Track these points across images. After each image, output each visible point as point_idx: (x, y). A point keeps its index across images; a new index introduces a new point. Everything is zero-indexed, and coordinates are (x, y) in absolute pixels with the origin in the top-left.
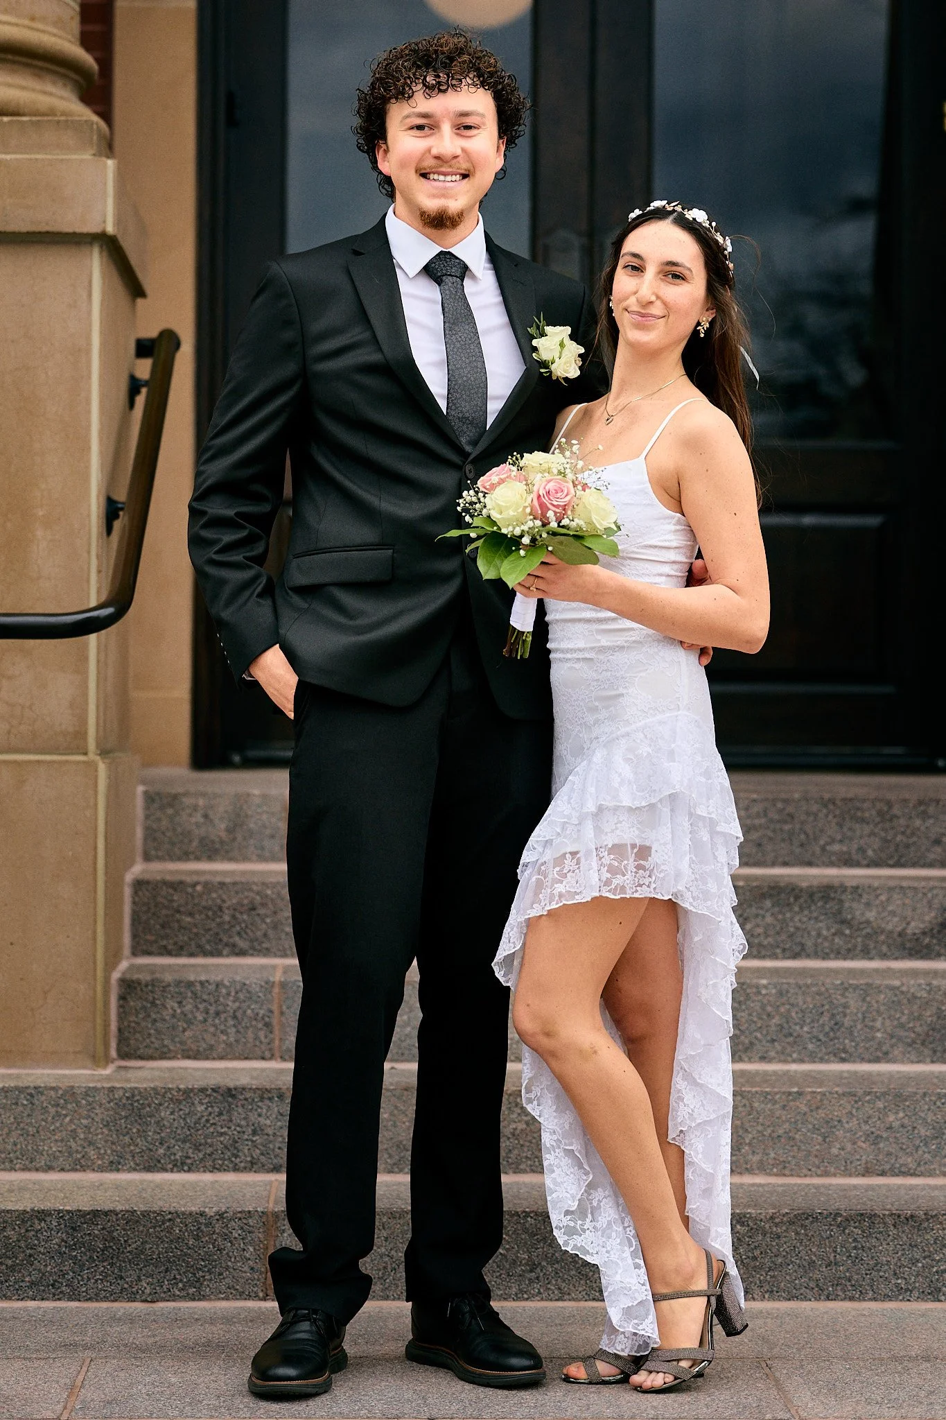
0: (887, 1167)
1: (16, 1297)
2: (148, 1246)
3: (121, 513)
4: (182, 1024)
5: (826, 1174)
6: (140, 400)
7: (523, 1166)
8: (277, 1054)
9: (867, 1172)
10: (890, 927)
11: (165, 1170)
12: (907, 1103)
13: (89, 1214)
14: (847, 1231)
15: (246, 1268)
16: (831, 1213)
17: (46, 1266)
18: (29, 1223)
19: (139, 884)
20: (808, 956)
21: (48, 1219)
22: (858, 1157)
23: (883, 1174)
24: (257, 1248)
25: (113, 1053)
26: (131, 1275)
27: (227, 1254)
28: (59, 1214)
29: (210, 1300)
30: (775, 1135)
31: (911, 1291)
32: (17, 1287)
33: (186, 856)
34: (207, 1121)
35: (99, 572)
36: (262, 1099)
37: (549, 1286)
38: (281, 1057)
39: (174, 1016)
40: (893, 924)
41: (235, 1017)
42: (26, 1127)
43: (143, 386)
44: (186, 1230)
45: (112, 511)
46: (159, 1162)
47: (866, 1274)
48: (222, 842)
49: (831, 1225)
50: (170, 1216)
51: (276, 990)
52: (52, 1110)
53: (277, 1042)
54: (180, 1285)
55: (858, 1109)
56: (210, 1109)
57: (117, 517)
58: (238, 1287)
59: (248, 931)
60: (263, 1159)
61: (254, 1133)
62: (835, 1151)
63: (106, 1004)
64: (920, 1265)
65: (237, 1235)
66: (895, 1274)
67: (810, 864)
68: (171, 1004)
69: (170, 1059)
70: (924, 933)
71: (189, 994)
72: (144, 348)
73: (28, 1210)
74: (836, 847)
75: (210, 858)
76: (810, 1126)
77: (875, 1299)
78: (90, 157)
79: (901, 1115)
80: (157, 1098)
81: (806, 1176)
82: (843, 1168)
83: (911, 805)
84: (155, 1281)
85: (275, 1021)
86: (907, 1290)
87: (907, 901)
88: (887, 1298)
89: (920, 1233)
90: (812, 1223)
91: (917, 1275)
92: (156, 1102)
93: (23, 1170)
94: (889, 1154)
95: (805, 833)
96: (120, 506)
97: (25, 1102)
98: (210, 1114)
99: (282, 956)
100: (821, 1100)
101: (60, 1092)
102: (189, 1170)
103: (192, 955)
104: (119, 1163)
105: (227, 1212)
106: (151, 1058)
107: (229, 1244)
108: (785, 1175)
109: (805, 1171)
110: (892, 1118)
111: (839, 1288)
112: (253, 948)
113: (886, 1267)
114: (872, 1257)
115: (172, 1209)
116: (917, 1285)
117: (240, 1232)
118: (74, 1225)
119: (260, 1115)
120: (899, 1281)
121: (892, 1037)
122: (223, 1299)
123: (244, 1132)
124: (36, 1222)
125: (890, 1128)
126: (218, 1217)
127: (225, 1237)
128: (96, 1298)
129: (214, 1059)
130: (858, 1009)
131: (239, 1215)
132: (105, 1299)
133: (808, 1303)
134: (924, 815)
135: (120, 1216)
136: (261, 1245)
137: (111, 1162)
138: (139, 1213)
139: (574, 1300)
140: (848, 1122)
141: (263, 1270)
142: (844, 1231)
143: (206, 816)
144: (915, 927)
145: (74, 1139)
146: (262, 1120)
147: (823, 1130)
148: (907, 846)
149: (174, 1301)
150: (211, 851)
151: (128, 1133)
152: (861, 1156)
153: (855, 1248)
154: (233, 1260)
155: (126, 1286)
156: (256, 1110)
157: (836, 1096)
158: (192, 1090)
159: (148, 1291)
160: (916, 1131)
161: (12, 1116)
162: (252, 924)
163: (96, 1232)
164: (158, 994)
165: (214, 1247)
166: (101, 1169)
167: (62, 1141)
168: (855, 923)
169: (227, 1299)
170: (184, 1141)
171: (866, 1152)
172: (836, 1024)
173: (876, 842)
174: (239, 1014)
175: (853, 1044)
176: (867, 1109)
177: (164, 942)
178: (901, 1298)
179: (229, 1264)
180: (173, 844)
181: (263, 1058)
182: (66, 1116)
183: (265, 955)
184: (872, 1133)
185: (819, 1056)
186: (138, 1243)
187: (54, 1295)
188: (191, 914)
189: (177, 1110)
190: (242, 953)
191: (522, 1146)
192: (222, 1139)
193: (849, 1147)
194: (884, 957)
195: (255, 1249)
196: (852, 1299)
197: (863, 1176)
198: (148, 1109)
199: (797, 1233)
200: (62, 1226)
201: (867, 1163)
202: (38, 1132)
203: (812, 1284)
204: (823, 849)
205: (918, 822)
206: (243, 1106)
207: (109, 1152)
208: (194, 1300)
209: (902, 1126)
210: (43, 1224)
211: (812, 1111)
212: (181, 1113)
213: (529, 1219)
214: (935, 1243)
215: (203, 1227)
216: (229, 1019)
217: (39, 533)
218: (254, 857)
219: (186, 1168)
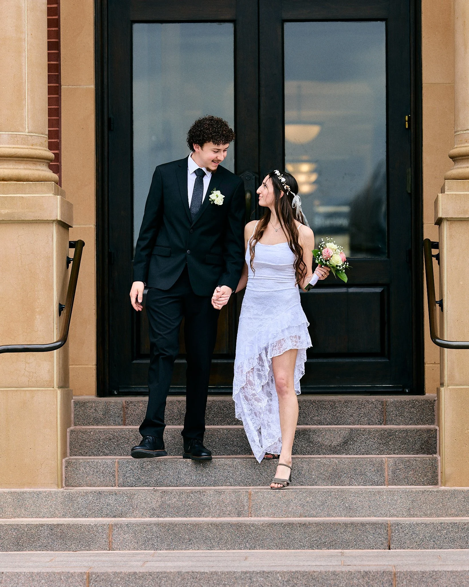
0: (307, 514)
1: (35, 550)
2: (74, 535)
3: (64, 309)
4: (86, 475)
5: (288, 517)
6: (71, 265)
7: (192, 515)
8: (117, 485)
9: (301, 516)
10: (326, 444)
11: (80, 517)
12: (313, 494)
13: (56, 525)
14: (285, 529)
15: (103, 541)
16: (280, 523)
17: (43, 541)
18: (38, 528)
19: (72, 431)
20: (298, 454)
21: (44, 527)
22: (297, 511)
23: (306, 517)
24: (107, 535)
25: (64, 485)
26: (69, 543)
27: (98, 537)
28: (47, 525)
29: (93, 551)
30: (271, 505)
31: (305, 547)
32: (35, 547)
33: (89, 424)
34: (93, 502)
35: (57, 329)
36: (110, 495)
37: (195, 546)
38: (118, 486)
39: (83, 473)
40: (327, 443)
41: (103, 473)
42: (36, 504)
43: (72, 261)
44: (85, 530)
45: (61, 308)
46: (78, 515)
47: (291, 542)
48: (101, 419)
49: (280, 527)
50: (80, 526)
51: (116, 464)
52: (44, 499)
53: (117, 481)
54: (84, 546)
55: (297, 496)
56: (93, 498)
57: (63, 310)
58: (101, 547)
59: (109, 447)
60: (110, 514)
61: (107, 505)
62: (290, 509)
63: (62, 468)
64: (307, 539)
65: (100, 531)
66: (300, 541)
67: (307, 424)
68: (82, 469)
69: (82, 487)
70: (338, 446)
71: (88, 465)
72: (72, 245)
73: (38, 524)
74: (316, 418)
75: (97, 425)
76: (282, 502)
77: (294, 549)
78: (52, 195)
79: (311, 498)
80: (77, 495)
81: (281, 518)
82: (293, 515)
83: (342, 403)
84: (76, 545)
85: (116, 474)
86: (303, 546)
87: (332, 435)
88: (297, 549)
89: (307, 529)
90: (274, 526)
91: (307, 542)
92: (77, 496)
93: (36, 517)
94: (307, 510)
95: (305, 413)
96: (63, 306)
97: (36, 497)
98: (94, 500)
99: (120, 456)
100: (286, 494)
101: (47, 493)
102: (87, 517)
103: (90, 456)
104: (66, 515)
105: (97, 524)
106: (76, 486)
107: (98, 534)
108: (274, 517)
109: (281, 516)
110: (308, 499)
111: (283, 546)
112: (110, 453)
113: (297, 539)
114: (293, 536)
115: (81, 524)
116: (307, 545)
117: (101, 530)
118: (52, 529)
119: (109, 500)
120: (301, 544)
121: (318, 477)
122: (97, 550)
123: (104, 505)
124: (40, 527)
125: (308, 502)
126: (95, 526)
127: (97, 532)
128: (59, 550)
129: (96, 486)
130: (306, 468)
131: (101, 525)
132: (61, 551)
133: (274, 550)
134: (347, 407)
135: (65, 525)
136: (108, 534)
137: (63, 515)
138: (71, 525)
139: (202, 550)
140: (294, 500)
141: (108, 541)
142: (284, 528)
143: (95, 410)
144: (335, 443)
145: (51, 508)
146: (110, 501)
147: (286, 503)
148: (341, 418)
149: (82, 551)
150: (97, 422)
151: (68, 506)
152: (299, 511)
153: (288, 534)
154: (99, 539)
155: (67, 546)
156: (108, 498)
157: (290, 492)
158: (88, 492)
159: (74, 548)
160: (316, 503)
161: (32, 501)
162: (110, 445)
163: (58, 530)
164: (78, 466)
165: (94, 535)
166: (60, 517)
167: (48, 508)
168: (314, 442)
169: (98, 550)
170: (86, 508)
171: (300, 510)
172: (299, 473)
173: (330, 416)
174: (104, 472)
175: (305, 480)
176: (301, 496)
177: (81, 451)
178: (302, 549)
179: (98, 540)
180: (84, 420)
181: (112, 486)
182: (49, 501)
183: (115, 455)
184: (302, 504)
185: (294, 483)
186: (71, 534)
187: (46, 549)
188: (89, 442)
189: (83, 498)
190: (107, 455)
191: (191, 509)
192: (98, 507)
193: (295, 508)
194: (324, 454)
195: (106, 535)
196: (287, 549)
197: (299, 517)
198: (74, 498)
199: (270, 529)
200: (48, 529)
201: (300, 513)
202: (40, 506)
203: (275, 545)
204: (311, 419)
205: (345, 409)
206: (104, 497)
207: (62, 512)
208: (88, 551)
209: (312, 501)
210: (42, 528)
211: (283, 497)
212: (85, 499)
213: (188, 526)
214: (312, 532)
215: (90, 529)
216: (101, 473)
217: (38, 317)
218: (112, 424)
219: (86, 517)
